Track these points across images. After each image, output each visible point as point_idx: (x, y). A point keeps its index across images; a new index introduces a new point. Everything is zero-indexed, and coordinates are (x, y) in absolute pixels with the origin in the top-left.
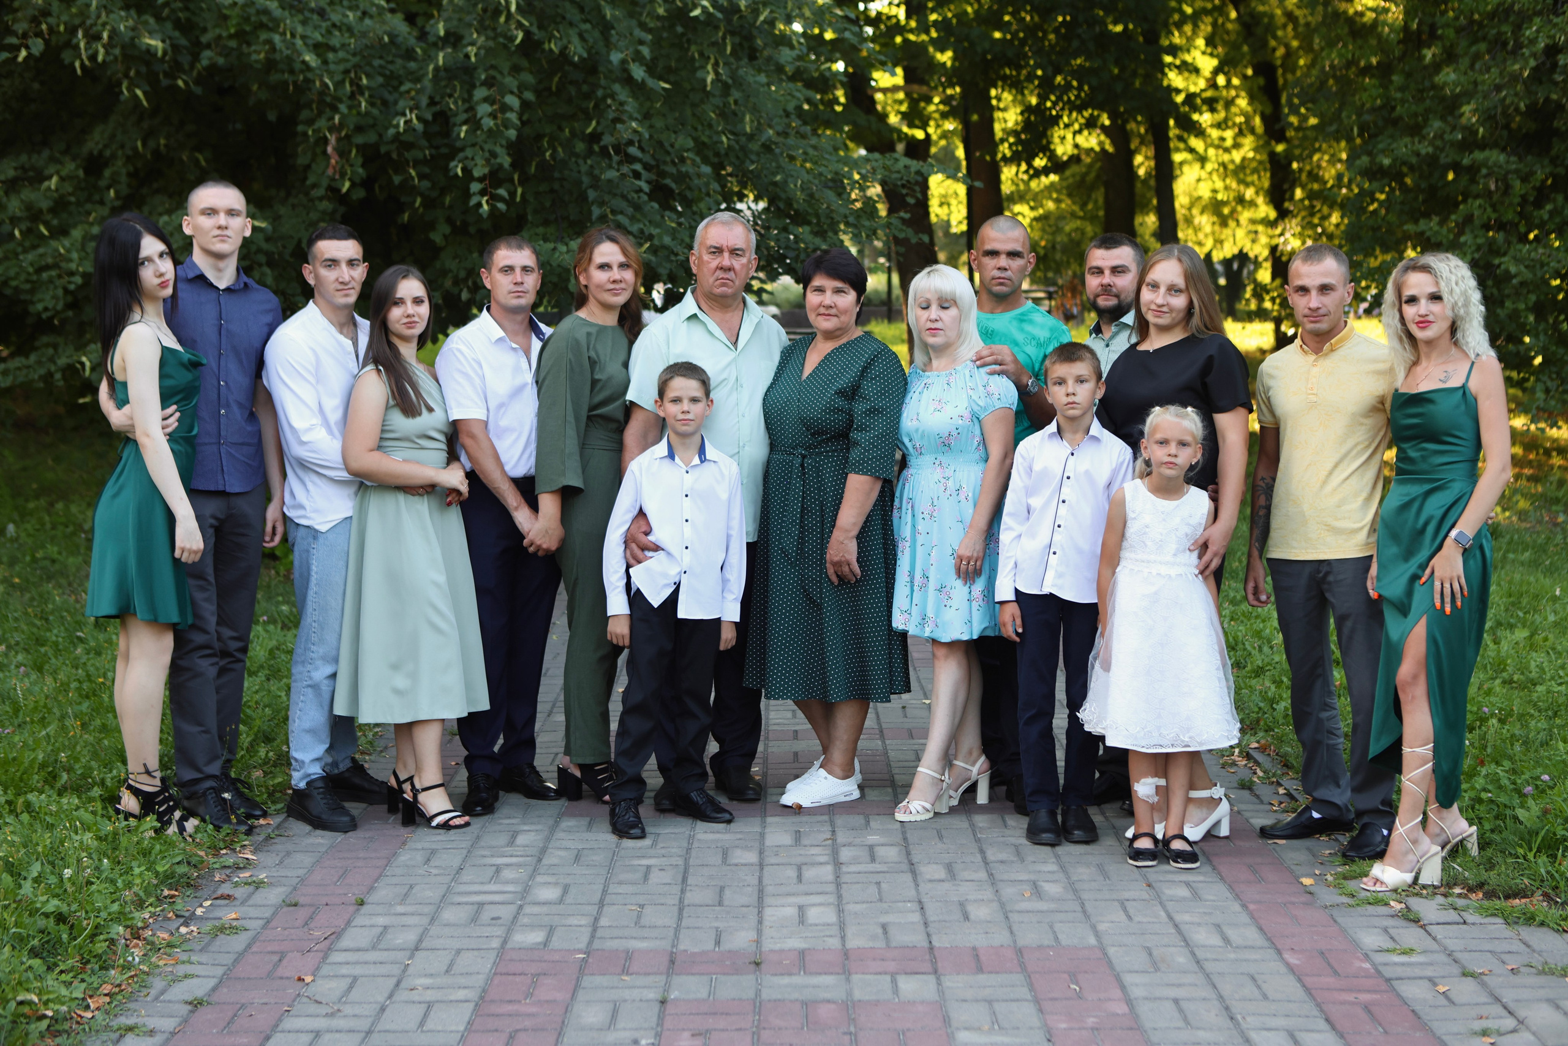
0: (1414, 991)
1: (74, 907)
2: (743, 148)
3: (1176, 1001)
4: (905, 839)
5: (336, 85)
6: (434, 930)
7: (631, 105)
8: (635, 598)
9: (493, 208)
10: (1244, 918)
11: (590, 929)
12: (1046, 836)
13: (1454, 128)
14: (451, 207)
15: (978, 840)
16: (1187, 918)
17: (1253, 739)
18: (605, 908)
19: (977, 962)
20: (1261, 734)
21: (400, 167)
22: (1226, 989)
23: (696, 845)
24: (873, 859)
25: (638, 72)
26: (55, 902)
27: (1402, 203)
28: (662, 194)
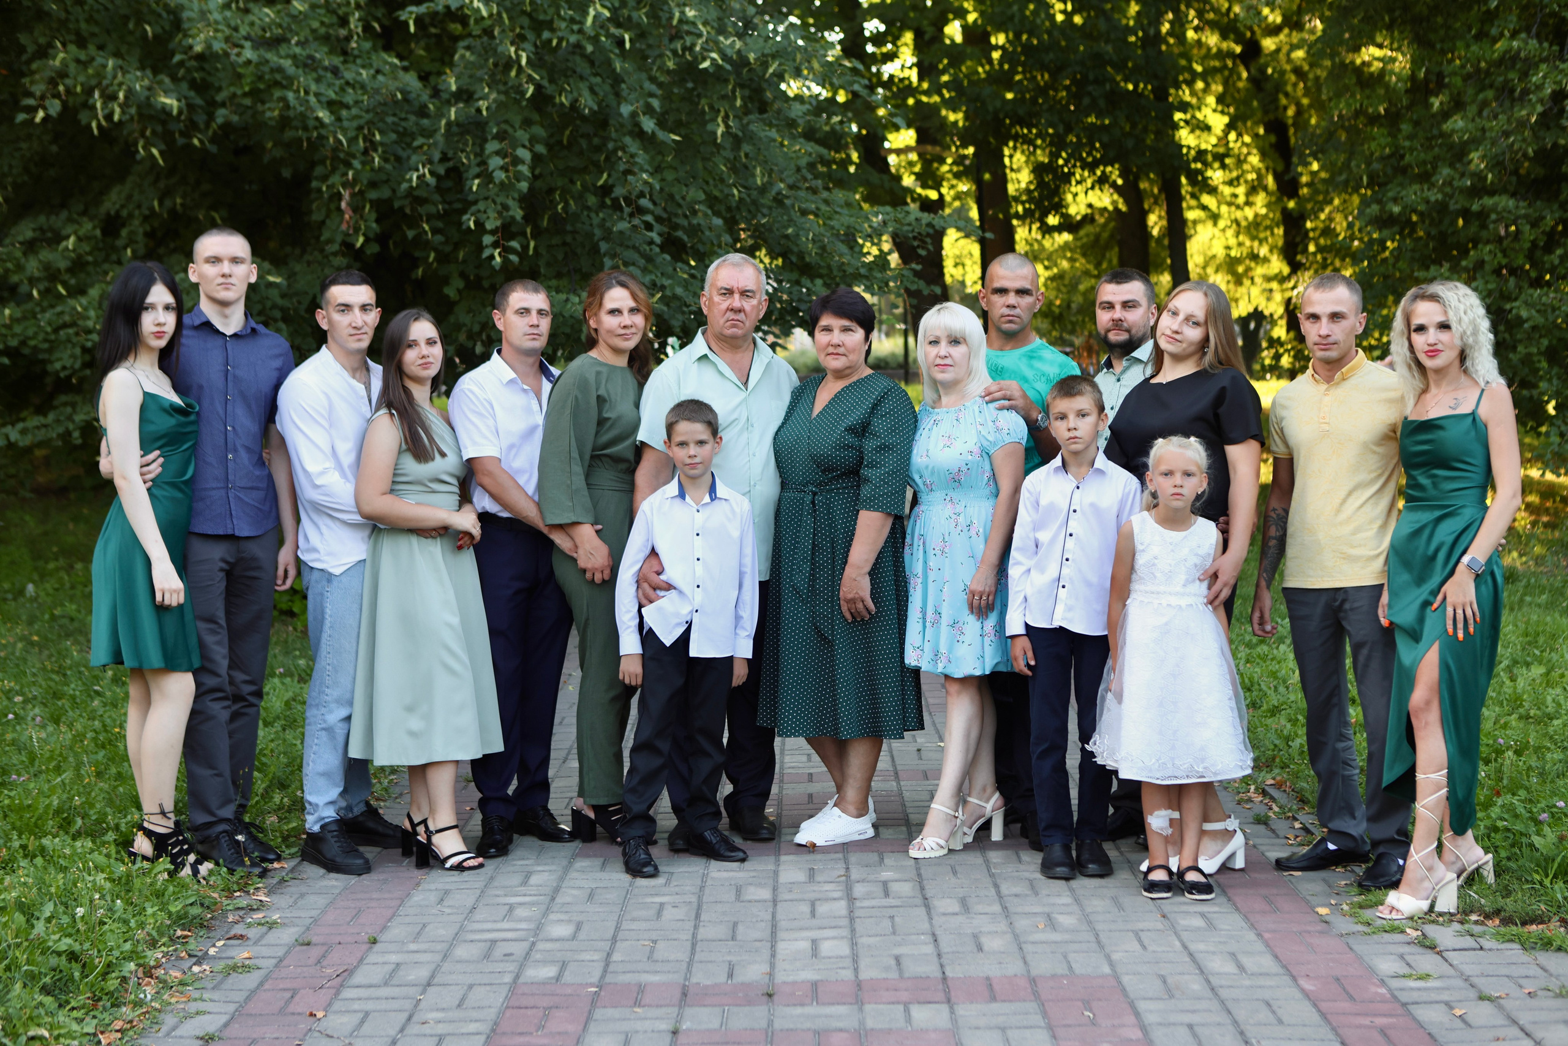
0: (1430, 1015)
1: (87, 946)
2: (754, 202)
3: (1190, 1027)
4: (919, 875)
5: (350, 141)
6: (446, 967)
7: (642, 158)
8: (648, 637)
9: (505, 260)
10: (1259, 946)
11: (602, 964)
12: (1061, 870)
13: (1463, 175)
14: (464, 261)
15: (992, 875)
16: (1201, 947)
17: (1269, 776)
18: (618, 944)
19: (990, 991)
20: (1277, 771)
21: (414, 221)
22: (1241, 1014)
23: (709, 882)
24: (887, 894)
25: (648, 124)
26: (69, 941)
27: (1413, 250)
28: (675, 248)
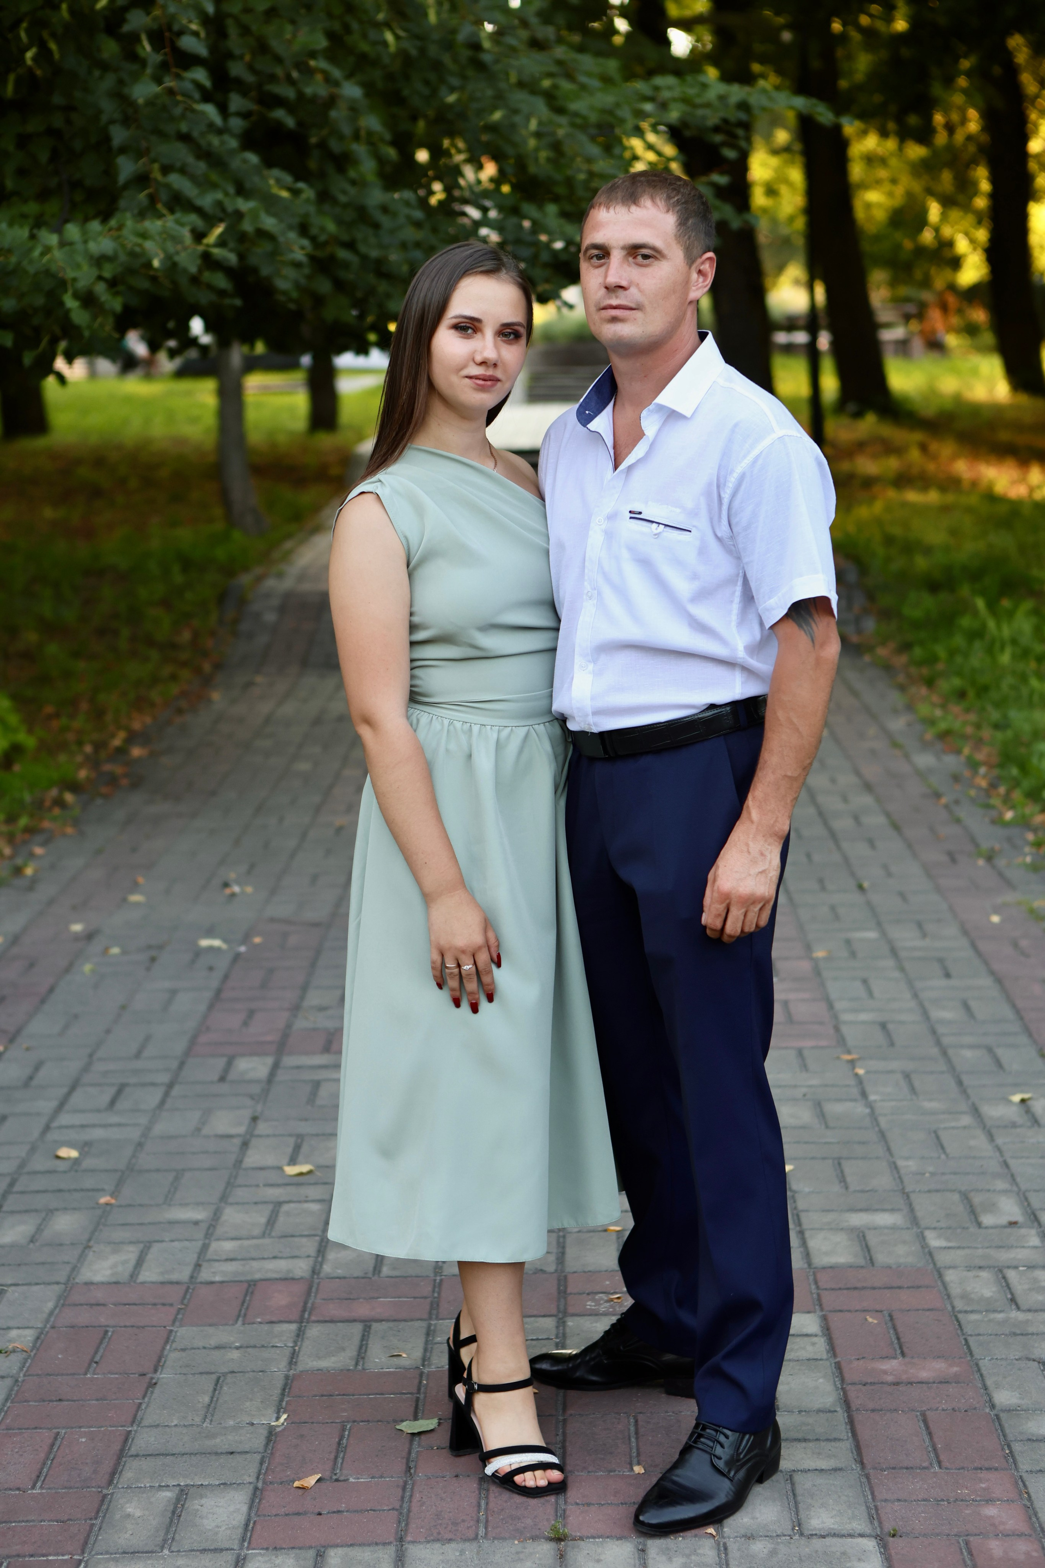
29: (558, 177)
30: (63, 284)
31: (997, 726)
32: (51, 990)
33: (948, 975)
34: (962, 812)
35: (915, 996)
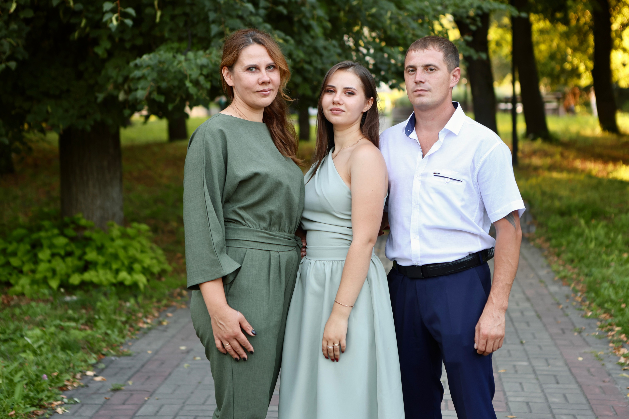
9: (122, 24)
29: (400, 36)
30: (185, 76)
31: (587, 275)
32: (170, 374)
33: (558, 383)
34: (569, 312)
35: (543, 391)
